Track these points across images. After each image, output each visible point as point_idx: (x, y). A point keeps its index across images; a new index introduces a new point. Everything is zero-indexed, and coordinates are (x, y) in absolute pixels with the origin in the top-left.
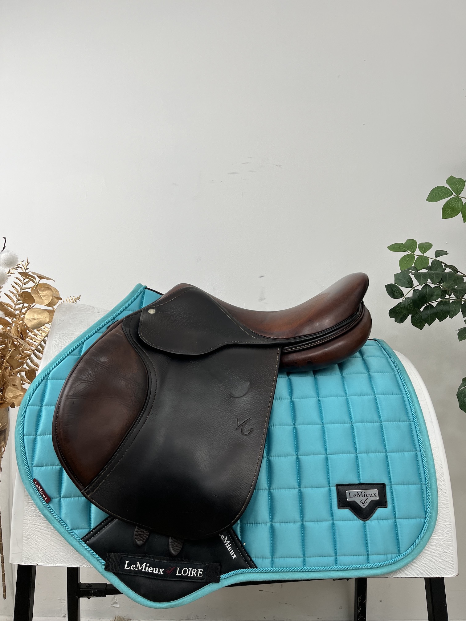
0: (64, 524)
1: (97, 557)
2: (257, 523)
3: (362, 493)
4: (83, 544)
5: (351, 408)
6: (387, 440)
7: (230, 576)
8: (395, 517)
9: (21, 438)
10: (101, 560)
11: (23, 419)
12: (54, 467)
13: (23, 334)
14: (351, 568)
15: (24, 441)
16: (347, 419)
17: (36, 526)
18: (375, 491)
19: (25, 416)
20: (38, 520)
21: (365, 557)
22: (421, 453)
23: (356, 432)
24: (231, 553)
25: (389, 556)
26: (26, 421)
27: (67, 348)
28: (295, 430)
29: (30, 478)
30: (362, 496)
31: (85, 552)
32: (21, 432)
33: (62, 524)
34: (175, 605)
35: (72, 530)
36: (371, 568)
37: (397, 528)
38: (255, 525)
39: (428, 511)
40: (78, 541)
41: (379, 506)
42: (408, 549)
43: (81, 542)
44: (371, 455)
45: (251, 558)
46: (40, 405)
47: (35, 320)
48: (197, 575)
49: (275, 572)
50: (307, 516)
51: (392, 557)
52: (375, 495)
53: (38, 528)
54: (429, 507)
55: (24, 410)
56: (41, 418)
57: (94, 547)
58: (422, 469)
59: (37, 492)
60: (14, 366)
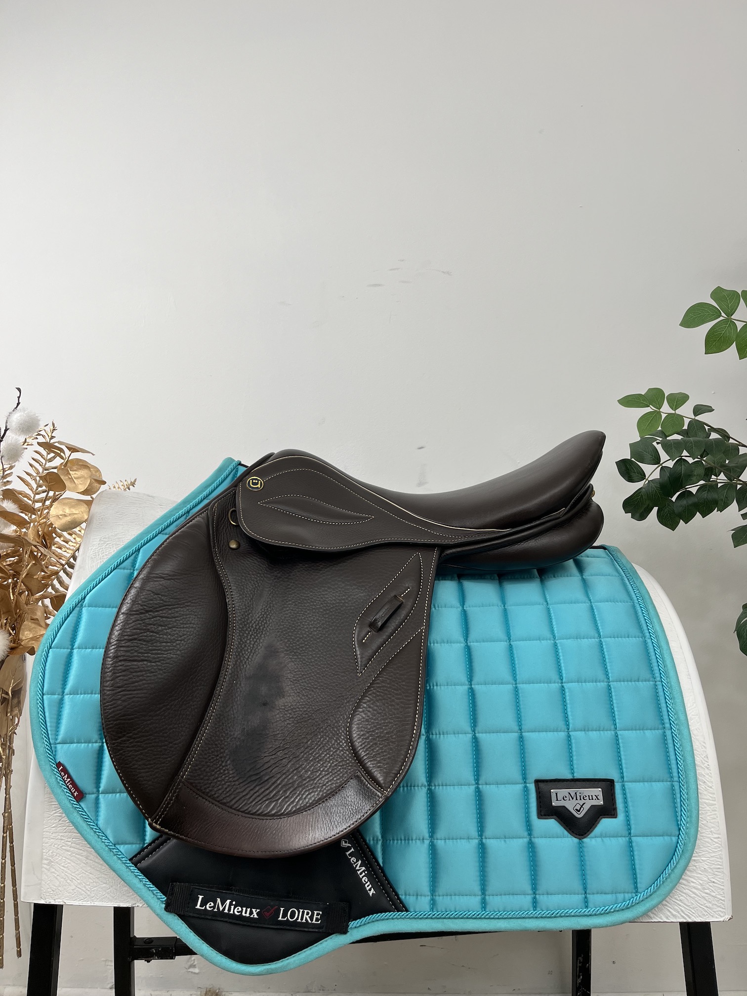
0: (102, 836)
1: (154, 889)
2: (409, 840)
3: (576, 793)
4: (131, 868)
5: (561, 658)
6: (618, 711)
7: (365, 924)
8: (630, 834)
9: (38, 698)
10: (160, 895)
11: (43, 668)
12: (90, 745)
13: (47, 538)
14: (558, 915)
15: (43, 704)
16: (555, 677)
17: (63, 841)
18: (598, 791)
19: (45, 663)
20: (66, 832)
21: (581, 897)
22: (672, 732)
23: (568, 698)
24: (366, 885)
25: (620, 897)
26: (47, 672)
27: (113, 558)
28: (472, 693)
29: (52, 761)
30: (577, 799)
31: (135, 881)
32: (39, 689)
33: (99, 836)
34: (276, 968)
35: (115, 845)
36: (590, 915)
37: (632, 851)
38: (405, 842)
39: (683, 825)
40: (124, 863)
41: (604, 815)
42: (651, 886)
43: (128, 865)
44: (593, 735)
45: (397, 894)
46: (70, 647)
47: (66, 516)
48: (312, 920)
49: (436, 918)
50: (490, 830)
51: (624, 897)
52: (597, 797)
53: (66, 844)
54: (685, 818)
55: (45, 654)
56: (71, 667)
57: (149, 873)
58: (672, 757)
59: (62, 784)
60: (34, 589)
